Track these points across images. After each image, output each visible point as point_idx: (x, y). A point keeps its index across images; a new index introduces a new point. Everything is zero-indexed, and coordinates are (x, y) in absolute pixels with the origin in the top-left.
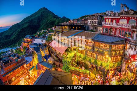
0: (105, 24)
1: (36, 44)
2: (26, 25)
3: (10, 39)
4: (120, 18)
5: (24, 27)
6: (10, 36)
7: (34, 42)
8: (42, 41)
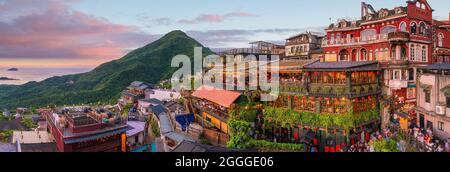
0: (328, 43)
1: (155, 100)
2: (134, 66)
3: (94, 90)
4: (362, 29)
5: (128, 69)
6: (93, 85)
7: (152, 96)
8: (172, 96)
